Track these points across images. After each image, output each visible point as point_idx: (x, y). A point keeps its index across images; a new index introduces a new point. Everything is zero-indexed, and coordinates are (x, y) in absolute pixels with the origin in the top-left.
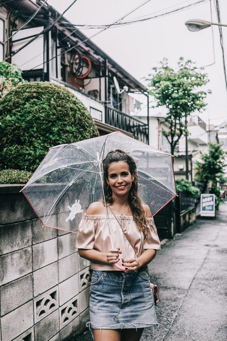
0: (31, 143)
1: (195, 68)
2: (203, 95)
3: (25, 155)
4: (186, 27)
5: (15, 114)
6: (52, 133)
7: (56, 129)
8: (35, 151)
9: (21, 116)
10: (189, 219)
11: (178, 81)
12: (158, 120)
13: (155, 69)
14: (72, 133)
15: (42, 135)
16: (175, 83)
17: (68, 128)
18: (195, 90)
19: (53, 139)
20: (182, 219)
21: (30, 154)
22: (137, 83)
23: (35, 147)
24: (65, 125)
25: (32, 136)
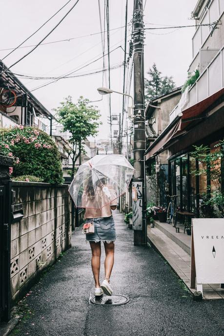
0: (30, 161)
1: (92, 106)
2: (97, 126)
3: (27, 167)
4: (98, 91)
5: (20, 145)
6: (41, 156)
7: (43, 154)
8: (33, 166)
9: (24, 146)
10: (83, 217)
11: (80, 114)
12: (56, 138)
13: (62, 103)
14: (51, 157)
15: (37, 157)
16: (78, 115)
17: (49, 154)
18: (91, 122)
19: (42, 159)
20: (79, 216)
21: (30, 167)
22: (44, 110)
23: (32, 163)
24: (48, 152)
25: (31, 157)
